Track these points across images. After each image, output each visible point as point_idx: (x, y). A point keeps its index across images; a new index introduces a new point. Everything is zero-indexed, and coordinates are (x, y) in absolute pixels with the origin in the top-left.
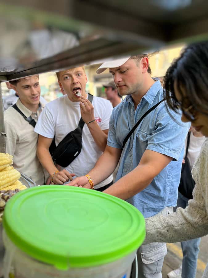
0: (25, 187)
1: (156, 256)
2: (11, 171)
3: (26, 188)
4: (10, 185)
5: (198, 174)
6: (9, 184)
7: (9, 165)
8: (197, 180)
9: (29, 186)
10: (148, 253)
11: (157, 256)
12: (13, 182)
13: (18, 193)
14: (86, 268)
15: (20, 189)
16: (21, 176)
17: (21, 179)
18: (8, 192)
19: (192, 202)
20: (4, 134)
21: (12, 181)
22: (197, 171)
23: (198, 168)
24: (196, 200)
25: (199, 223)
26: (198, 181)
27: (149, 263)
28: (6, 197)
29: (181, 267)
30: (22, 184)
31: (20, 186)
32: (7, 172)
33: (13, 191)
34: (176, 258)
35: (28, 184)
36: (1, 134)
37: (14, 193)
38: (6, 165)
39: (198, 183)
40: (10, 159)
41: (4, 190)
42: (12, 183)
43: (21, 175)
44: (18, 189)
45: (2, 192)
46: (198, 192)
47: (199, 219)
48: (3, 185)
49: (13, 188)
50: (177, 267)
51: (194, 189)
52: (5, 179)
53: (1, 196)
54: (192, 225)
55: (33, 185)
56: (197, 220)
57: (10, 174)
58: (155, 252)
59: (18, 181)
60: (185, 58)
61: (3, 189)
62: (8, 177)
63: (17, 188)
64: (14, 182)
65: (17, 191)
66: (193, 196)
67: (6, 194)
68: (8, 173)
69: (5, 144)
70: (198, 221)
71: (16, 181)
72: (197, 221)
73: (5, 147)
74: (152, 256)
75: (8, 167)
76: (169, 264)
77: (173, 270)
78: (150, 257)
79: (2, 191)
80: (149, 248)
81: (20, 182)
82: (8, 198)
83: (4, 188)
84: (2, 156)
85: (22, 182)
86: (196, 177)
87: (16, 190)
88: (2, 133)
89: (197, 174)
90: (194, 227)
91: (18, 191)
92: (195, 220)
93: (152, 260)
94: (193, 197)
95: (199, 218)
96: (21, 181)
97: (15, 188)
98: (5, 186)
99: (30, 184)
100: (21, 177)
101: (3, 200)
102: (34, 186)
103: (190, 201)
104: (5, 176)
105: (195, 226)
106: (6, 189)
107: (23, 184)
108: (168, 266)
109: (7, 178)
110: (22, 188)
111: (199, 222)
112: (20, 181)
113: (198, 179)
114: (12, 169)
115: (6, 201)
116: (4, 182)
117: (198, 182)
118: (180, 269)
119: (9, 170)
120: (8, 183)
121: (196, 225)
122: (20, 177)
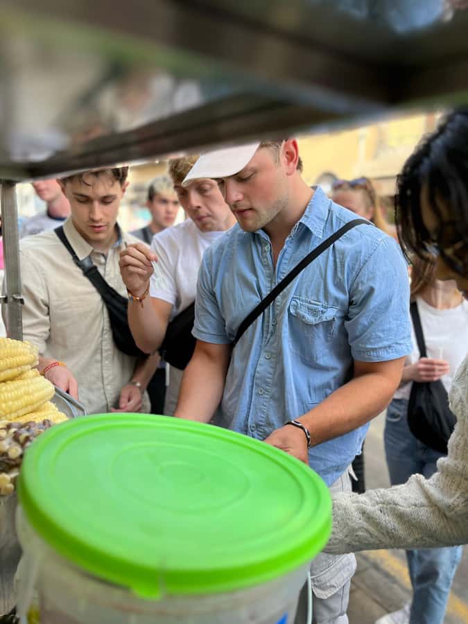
0: (65, 416)
1: (339, 575)
2: (34, 381)
3: (67, 419)
4: (32, 412)
5: (464, 400)
6: (30, 409)
7: (29, 367)
8: (460, 413)
9: (72, 416)
10: (324, 574)
11: (342, 576)
12: (38, 404)
13: (48, 429)
14: (200, 597)
15: (53, 422)
16: (54, 392)
17: (54, 400)
18: (27, 426)
19: (446, 463)
20: (19, 298)
21: (37, 402)
22: (460, 391)
23: (463, 386)
24: (456, 459)
25: (458, 509)
26: (462, 415)
27: (330, 595)
28: (22, 438)
29: (407, 608)
30: (57, 409)
31: (54, 414)
32: (26, 382)
33: (39, 424)
34: (395, 586)
35: (70, 410)
36: (14, 298)
37: (40, 428)
38: (23, 367)
39: (464, 420)
40: (31, 353)
41: (19, 423)
42: (35, 406)
43: (56, 390)
44: (49, 421)
45: (15, 427)
46: (460, 439)
47: (459, 500)
48: (15, 411)
49: (38, 418)
50: (398, 607)
51: (453, 435)
52: (21, 396)
53: (13, 435)
54: (440, 511)
55: (81, 412)
56: (455, 501)
57: (31, 388)
58: (338, 567)
59: (50, 403)
60: (449, 134)
61: (15, 418)
62: (28, 394)
63: (46, 418)
64: (41, 405)
65: (47, 425)
66: (449, 449)
67: (23, 430)
68: (28, 385)
69: (20, 320)
70: (455, 503)
71: (44, 403)
72: (453, 504)
73: (19, 328)
74: (332, 578)
75: (28, 370)
76: (378, 599)
77: (389, 612)
78: (329, 581)
79: (14, 425)
80: (326, 561)
81: (53, 406)
82: (27, 439)
83: (18, 417)
84: (14, 347)
85: (56, 406)
86: (459, 407)
87: (44, 423)
88: (14, 296)
89: (461, 400)
90: (446, 516)
91: (50, 426)
92: (450, 501)
93: (333, 586)
94: (449, 453)
95: (458, 498)
96: (54, 403)
97: (43, 419)
98: (21, 412)
99: (75, 410)
100: (55, 396)
101: (17, 443)
102: (84, 414)
103: (442, 461)
104: (22, 390)
105: (448, 514)
106: (22, 421)
107: (59, 411)
108: (377, 602)
109: (26, 394)
110: (58, 418)
111: (458, 506)
112: (52, 404)
113: (463, 412)
114: (36, 376)
115: (22, 445)
116: (17, 404)
117: (462, 418)
118: (405, 612)
119: (28, 378)
120: (26, 406)
121: (450, 512)
122: (53, 394)
